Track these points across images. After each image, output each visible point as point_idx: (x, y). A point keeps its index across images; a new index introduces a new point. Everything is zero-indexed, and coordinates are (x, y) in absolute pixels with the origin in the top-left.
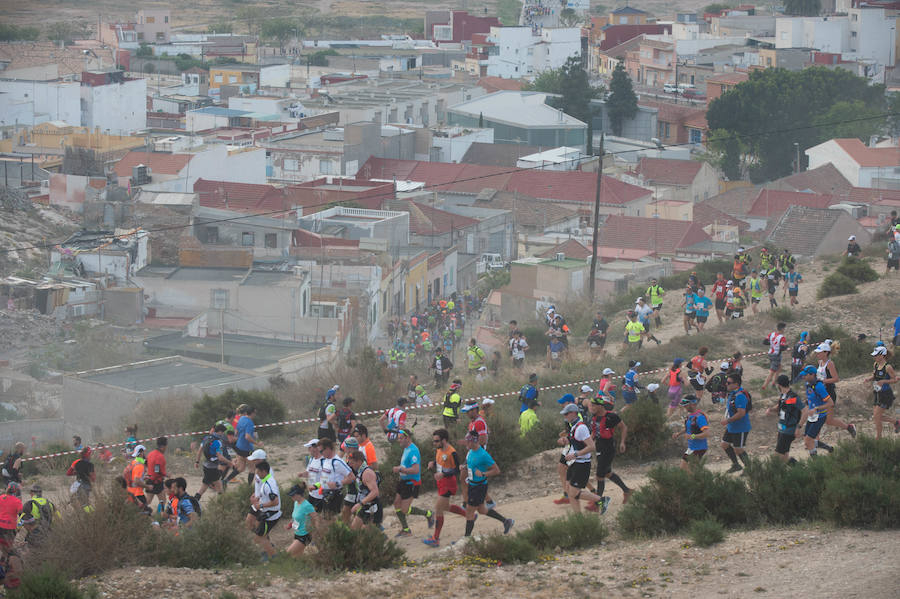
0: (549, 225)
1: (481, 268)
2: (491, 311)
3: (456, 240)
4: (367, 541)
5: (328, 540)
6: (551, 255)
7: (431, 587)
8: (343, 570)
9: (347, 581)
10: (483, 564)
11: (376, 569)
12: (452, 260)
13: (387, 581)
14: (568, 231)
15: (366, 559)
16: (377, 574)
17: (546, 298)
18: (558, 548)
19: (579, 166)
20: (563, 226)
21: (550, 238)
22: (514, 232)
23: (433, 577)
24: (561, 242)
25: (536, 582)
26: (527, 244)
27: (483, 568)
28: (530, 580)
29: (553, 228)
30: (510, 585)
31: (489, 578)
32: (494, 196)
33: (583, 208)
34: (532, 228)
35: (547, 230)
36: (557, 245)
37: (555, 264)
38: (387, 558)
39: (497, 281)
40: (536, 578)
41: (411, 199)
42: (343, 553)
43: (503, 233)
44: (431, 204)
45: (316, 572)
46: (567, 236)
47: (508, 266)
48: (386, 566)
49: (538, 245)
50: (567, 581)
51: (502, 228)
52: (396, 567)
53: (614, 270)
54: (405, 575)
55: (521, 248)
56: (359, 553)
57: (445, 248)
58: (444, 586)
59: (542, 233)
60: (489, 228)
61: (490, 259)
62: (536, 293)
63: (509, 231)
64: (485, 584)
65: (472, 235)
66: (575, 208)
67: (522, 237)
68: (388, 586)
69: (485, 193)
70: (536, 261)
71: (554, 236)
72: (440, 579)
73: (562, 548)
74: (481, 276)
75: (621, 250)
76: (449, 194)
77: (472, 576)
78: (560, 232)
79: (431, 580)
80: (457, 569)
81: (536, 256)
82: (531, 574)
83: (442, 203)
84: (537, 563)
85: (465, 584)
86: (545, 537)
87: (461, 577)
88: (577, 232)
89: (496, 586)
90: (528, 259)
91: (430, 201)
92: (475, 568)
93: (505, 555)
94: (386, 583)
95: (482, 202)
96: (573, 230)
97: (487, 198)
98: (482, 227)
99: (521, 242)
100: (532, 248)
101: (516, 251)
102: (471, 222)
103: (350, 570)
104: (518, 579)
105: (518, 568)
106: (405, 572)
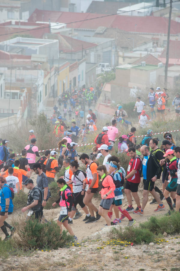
0: (135, 46)
1: (99, 70)
2: (105, 95)
3: (84, 56)
4: (50, 230)
5: (26, 231)
6: (138, 63)
7: (91, 260)
8: (35, 249)
9: (38, 257)
10: (122, 245)
11: (56, 248)
12: (83, 67)
13: (63, 256)
14: (146, 50)
15: (49, 242)
16: (56, 251)
17: (136, 87)
18: (165, 234)
19: (152, 13)
20: (143, 47)
21: (137, 54)
22: (116, 51)
23: (92, 253)
24: (143, 56)
25: (156, 256)
26: (124, 57)
27: (122, 248)
28: (152, 255)
29: (138, 48)
30: (140, 258)
31: (126, 253)
32: (105, 31)
33: (154, 37)
34: (126, 48)
35: (134, 49)
36: (141, 58)
37: (141, 68)
38: (62, 241)
39: (108, 78)
40: (156, 253)
41: (59, 33)
42: (35, 239)
43: (110, 51)
44: (70, 36)
45: (19, 252)
46: (146, 53)
47: (114, 70)
48: (61, 246)
49: (130, 58)
50: (175, 256)
51: (110, 49)
52: (68, 247)
53: (173, 71)
54: (75, 252)
55: (121, 60)
56: (45, 239)
57: (79, 60)
58: (99, 259)
59: (132, 51)
60: (103, 49)
61: (103, 66)
62: (130, 84)
63: (114, 50)
64: (124, 258)
65: (93, 53)
66: (150, 37)
67: (121, 53)
68: (64, 260)
69: (100, 29)
70: (129, 66)
71: (139, 53)
72: (96, 255)
73: (168, 233)
74: (98, 76)
75: (177, 60)
76: (80, 30)
77: (116, 253)
78: (141, 51)
79: (91, 255)
80: (107, 248)
81: (130, 64)
82: (152, 251)
83: (76, 35)
84: (155, 243)
85: (112, 258)
86: (157, 226)
87: (109, 253)
88: (151, 50)
89: (132, 258)
90: (124, 65)
91: (70, 34)
92: (118, 247)
93: (135, 239)
94: (63, 258)
95: (98, 34)
96: (149, 49)
97: (101, 32)
98: (99, 48)
99: (120, 56)
100: (127, 59)
101: (118, 62)
102: (93, 46)
103: (40, 250)
104: (145, 255)
105: (144, 247)
106: (74, 250)
